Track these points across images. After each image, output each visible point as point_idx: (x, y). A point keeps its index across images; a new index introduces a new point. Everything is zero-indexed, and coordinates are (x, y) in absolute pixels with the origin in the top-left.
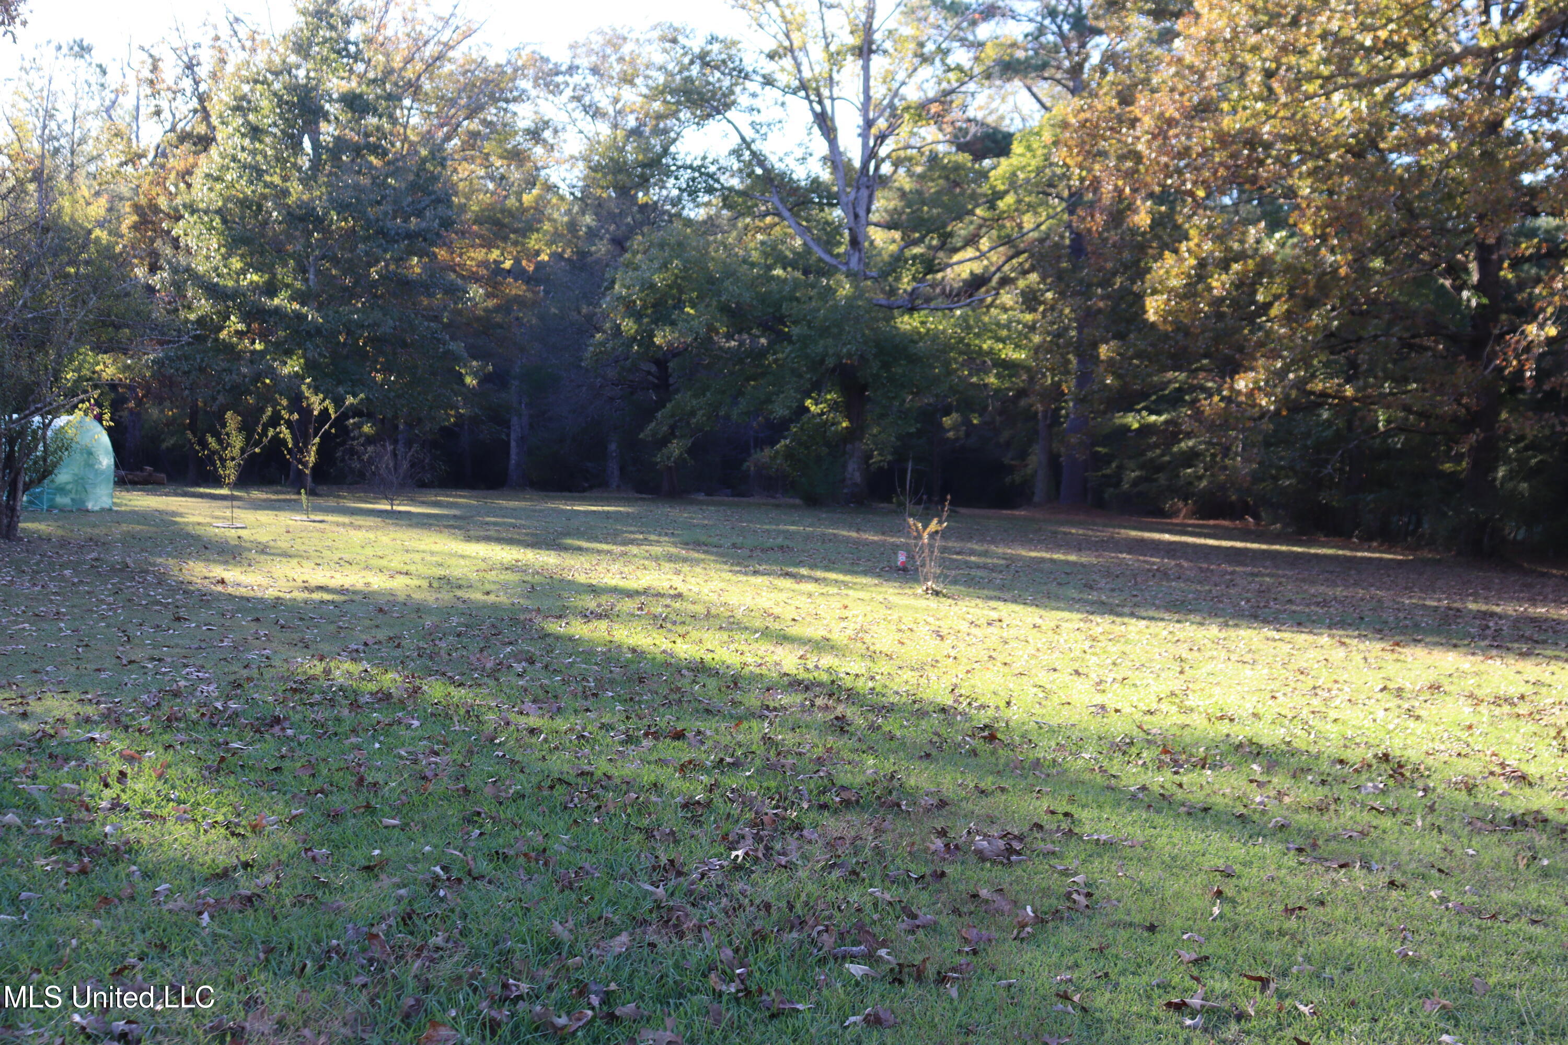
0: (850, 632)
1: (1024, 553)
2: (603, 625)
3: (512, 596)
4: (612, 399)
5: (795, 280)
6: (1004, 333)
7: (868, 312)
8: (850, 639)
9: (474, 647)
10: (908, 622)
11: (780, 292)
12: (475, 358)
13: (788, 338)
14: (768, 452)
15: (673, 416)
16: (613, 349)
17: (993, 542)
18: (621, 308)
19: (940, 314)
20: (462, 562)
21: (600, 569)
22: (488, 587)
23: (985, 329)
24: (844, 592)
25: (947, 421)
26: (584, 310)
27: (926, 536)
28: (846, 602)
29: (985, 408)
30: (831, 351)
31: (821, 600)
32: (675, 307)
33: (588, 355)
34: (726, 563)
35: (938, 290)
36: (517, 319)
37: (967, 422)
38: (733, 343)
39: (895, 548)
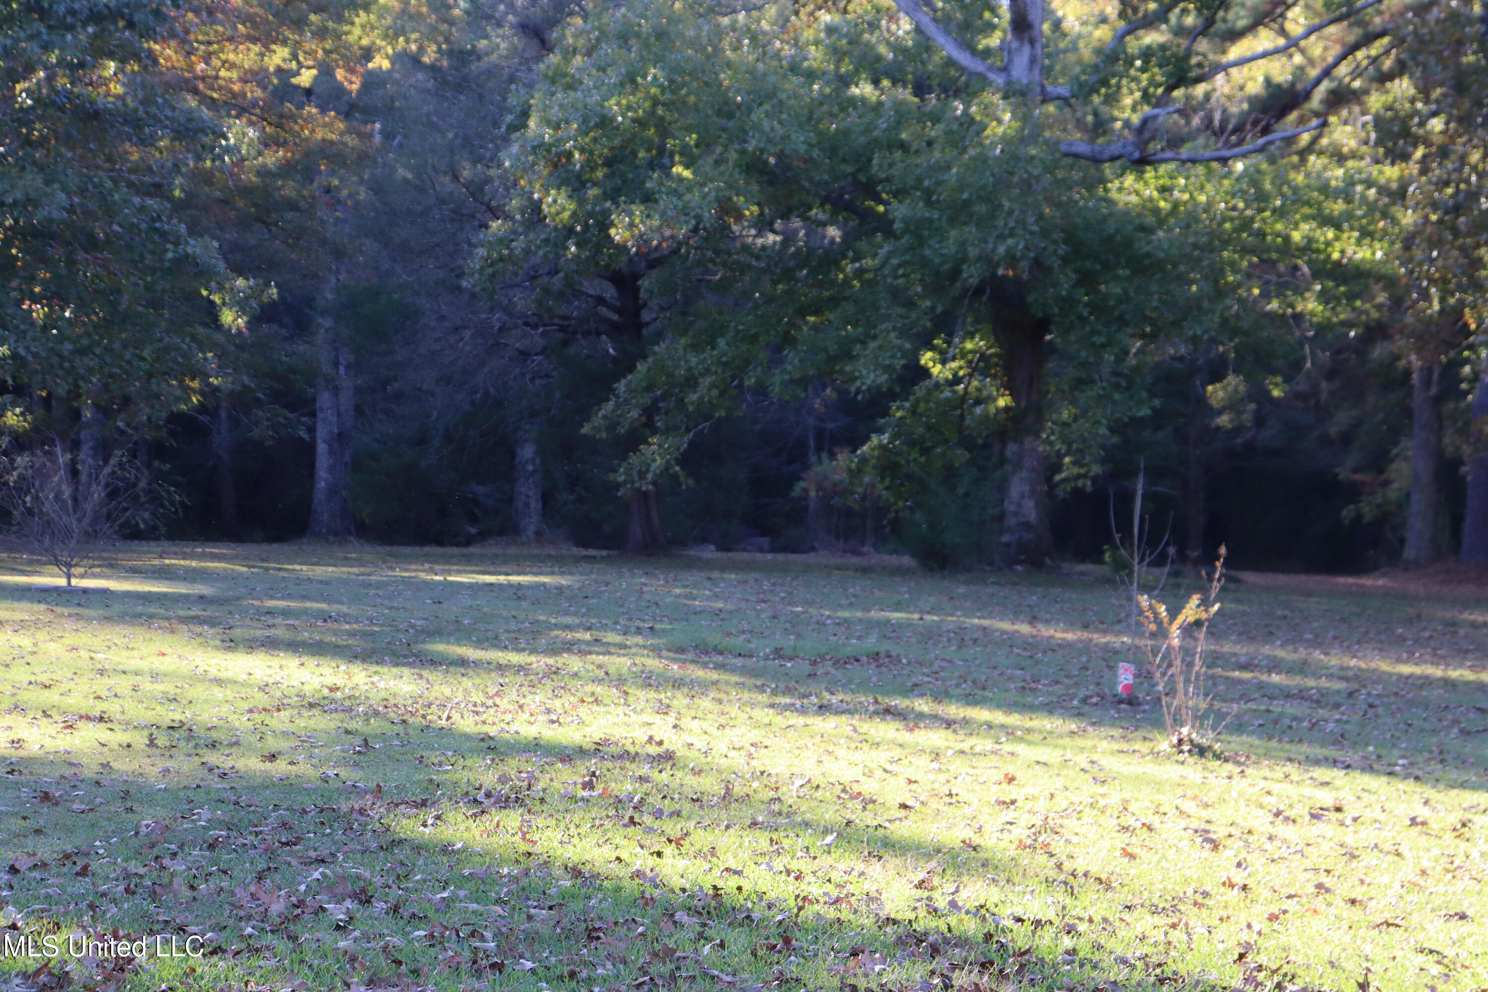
0: (1020, 832)
1: (1385, 666)
2: (512, 819)
3: (322, 762)
4: (524, 355)
5: (899, 106)
6: (1338, 207)
7: (1049, 169)
8: (1022, 846)
9: (244, 870)
10: (1142, 810)
11: (867, 131)
12: (239, 270)
13: (885, 225)
14: (844, 459)
15: (649, 388)
16: (527, 251)
17: (1317, 642)
18: (543, 169)
19: (1200, 169)
20: (218, 693)
21: (504, 703)
22: (272, 744)
23: (1298, 198)
24: (1007, 747)
25: (1216, 393)
26: (466, 173)
27: (1175, 631)
28: (1011, 770)
29: (1296, 365)
30: (973, 252)
31: (959, 766)
32: (651, 165)
33: (475, 264)
34: (761, 689)
35: (1196, 121)
36: (328, 191)
37: (1260, 395)
38: (771, 238)
39: (1112, 657)
